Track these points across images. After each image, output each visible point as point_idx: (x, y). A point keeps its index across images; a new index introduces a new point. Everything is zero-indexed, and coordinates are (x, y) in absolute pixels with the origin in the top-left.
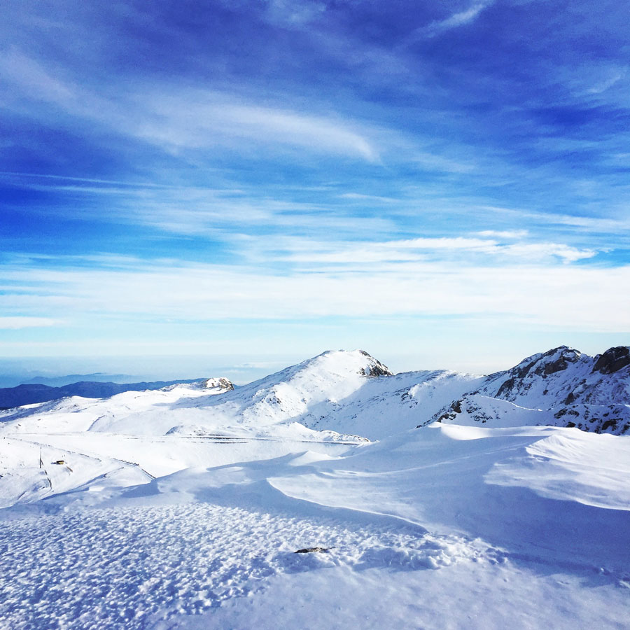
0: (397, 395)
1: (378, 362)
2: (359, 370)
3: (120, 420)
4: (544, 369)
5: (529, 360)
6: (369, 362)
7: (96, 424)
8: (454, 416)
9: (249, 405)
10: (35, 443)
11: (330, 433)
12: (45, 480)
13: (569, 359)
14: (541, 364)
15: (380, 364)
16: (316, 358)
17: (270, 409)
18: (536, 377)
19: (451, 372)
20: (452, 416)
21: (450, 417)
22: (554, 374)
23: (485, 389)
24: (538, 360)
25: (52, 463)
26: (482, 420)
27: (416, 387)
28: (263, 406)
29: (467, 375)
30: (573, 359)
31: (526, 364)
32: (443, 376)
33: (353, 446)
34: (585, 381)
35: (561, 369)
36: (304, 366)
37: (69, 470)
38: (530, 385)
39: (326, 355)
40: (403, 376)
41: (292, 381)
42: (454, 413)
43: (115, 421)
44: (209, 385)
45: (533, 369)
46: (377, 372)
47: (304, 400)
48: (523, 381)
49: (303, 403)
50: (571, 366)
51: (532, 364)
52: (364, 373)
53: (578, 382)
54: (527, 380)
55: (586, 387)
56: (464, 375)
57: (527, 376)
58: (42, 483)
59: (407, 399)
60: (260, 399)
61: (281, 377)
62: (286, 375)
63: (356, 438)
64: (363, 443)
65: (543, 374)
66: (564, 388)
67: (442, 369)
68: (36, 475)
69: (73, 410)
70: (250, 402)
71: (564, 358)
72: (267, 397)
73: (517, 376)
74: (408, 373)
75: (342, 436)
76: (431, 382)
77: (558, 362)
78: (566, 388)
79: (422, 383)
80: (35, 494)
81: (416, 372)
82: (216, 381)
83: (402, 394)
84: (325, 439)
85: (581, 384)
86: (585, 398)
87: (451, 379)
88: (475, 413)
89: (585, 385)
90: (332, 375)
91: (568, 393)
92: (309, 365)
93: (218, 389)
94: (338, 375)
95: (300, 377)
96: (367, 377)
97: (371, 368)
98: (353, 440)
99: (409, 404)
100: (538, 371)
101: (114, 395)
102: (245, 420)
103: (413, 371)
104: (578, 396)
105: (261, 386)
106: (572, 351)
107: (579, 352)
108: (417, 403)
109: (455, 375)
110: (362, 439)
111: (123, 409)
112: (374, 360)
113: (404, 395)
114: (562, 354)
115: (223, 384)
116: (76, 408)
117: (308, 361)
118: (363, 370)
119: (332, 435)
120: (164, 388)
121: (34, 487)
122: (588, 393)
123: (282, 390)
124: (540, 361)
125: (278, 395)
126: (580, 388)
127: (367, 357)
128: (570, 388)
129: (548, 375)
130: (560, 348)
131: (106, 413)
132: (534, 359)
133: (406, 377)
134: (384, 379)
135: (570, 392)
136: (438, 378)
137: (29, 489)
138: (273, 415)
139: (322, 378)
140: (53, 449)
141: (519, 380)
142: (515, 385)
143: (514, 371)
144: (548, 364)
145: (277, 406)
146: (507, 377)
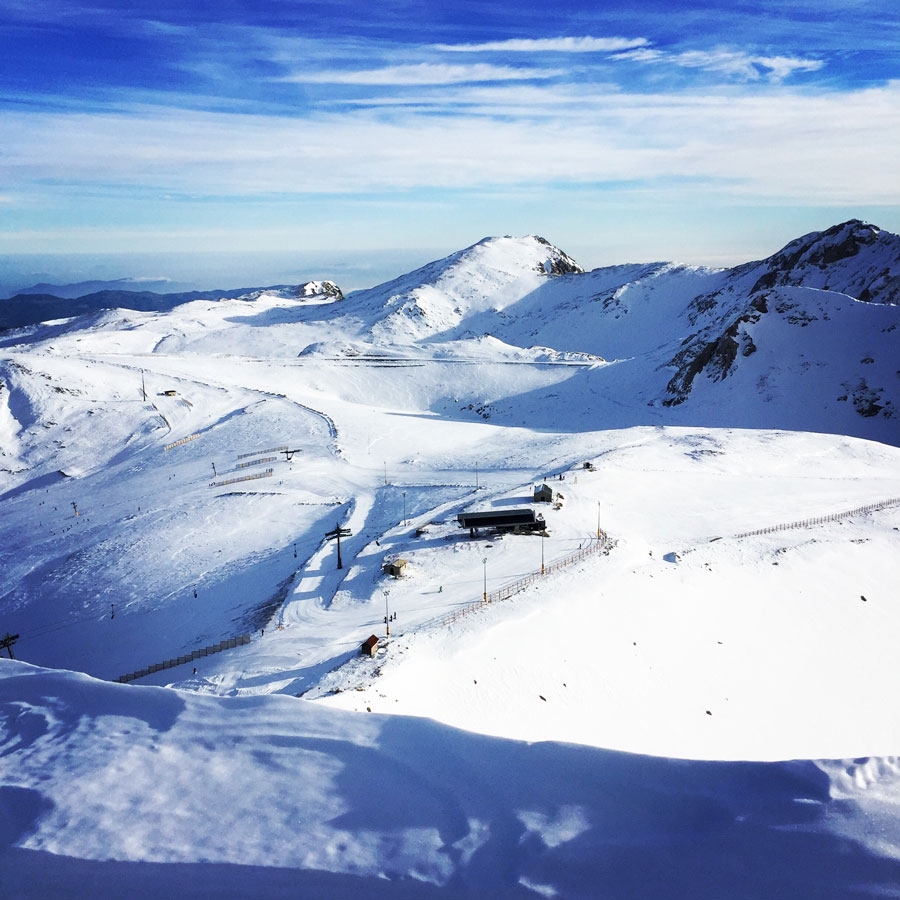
0: (596, 300)
1: (562, 253)
2: (535, 265)
3: (195, 342)
4: (822, 255)
5: (798, 242)
6: (549, 254)
7: (160, 347)
8: (757, 318)
9: (380, 319)
10: (124, 367)
11: (544, 350)
12: (156, 417)
13: (862, 240)
14: (819, 247)
15: (565, 256)
16: (471, 247)
17: (411, 325)
18: (810, 267)
19: (676, 265)
20: (754, 317)
21: (751, 319)
22: (838, 262)
23: (730, 289)
24: (814, 242)
25: (158, 394)
26: (801, 322)
27: (625, 288)
28: (399, 320)
29: (701, 269)
30: (867, 240)
31: (795, 250)
32: (664, 270)
33: (582, 368)
34: (887, 271)
35: (849, 254)
36: (454, 260)
37: (186, 403)
38: (801, 279)
39: (486, 243)
40: (602, 273)
41: (439, 283)
42: (757, 313)
43: (188, 342)
44: (309, 292)
45: (806, 255)
46: (561, 268)
47: (457, 310)
48: (790, 275)
49: (457, 315)
50: (864, 249)
51: (805, 249)
52: (543, 270)
53: (877, 272)
54: (796, 272)
55: (889, 280)
56: (696, 268)
57: (796, 267)
58: (153, 422)
59: (613, 305)
60: (395, 310)
61: (423, 276)
62: (430, 274)
63: (585, 357)
64: (597, 363)
65: (820, 262)
66: (854, 283)
67: (661, 260)
68: (141, 411)
69: (123, 327)
70: (379, 315)
71: (855, 239)
72: (405, 306)
73: (779, 266)
74: (609, 268)
75: (562, 354)
76: (646, 280)
77: (845, 245)
78: (857, 282)
79: (633, 281)
80: (149, 436)
81: (622, 266)
82: (318, 286)
83: (603, 299)
84: (537, 359)
85: (882, 275)
86: (887, 296)
87: (677, 274)
88: (789, 313)
89: (888, 277)
90: (496, 273)
91: (861, 291)
92: (462, 259)
93: (323, 297)
94: (506, 274)
95: (451, 277)
96: (548, 276)
97: (553, 262)
98: (581, 360)
99: (614, 313)
100: (813, 259)
101: (177, 305)
102: (376, 339)
103: (617, 265)
104: (876, 293)
105: (393, 290)
106: (868, 227)
107: (878, 229)
108: (626, 311)
109: (683, 269)
110: (593, 358)
111: (195, 324)
112: (556, 250)
113: (606, 299)
114: (852, 232)
115: (327, 291)
116: (126, 324)
117: (461, 253)
118: (541, 264)
119: (547, 353)
120: (242, 297)
121: (144, 427)
122: (892, 289)
123: (425, 296)
124: (816, 244)
125: (420, 303)
126: (880, 281)
127: (546, 246)
128: (863, 282)
129: (829, 265)
130: (849, 223)
131: (172, 332)
132: (805, 241)
133: (607, 274)
134: (574, 277)
135: (865, 286)
136: (657, 274)
137: (137, 430)
138: (415, 332)
139: (482, 278)
140: (153, 375)
141: (783, 273)
142: (778, 280)
143: (775, 260)
144: (830, 248)
145: (419, 319)
146: (764, 270)
